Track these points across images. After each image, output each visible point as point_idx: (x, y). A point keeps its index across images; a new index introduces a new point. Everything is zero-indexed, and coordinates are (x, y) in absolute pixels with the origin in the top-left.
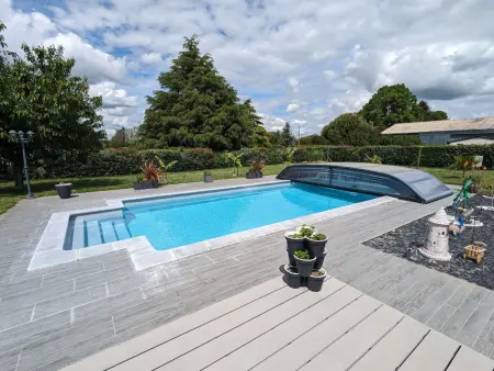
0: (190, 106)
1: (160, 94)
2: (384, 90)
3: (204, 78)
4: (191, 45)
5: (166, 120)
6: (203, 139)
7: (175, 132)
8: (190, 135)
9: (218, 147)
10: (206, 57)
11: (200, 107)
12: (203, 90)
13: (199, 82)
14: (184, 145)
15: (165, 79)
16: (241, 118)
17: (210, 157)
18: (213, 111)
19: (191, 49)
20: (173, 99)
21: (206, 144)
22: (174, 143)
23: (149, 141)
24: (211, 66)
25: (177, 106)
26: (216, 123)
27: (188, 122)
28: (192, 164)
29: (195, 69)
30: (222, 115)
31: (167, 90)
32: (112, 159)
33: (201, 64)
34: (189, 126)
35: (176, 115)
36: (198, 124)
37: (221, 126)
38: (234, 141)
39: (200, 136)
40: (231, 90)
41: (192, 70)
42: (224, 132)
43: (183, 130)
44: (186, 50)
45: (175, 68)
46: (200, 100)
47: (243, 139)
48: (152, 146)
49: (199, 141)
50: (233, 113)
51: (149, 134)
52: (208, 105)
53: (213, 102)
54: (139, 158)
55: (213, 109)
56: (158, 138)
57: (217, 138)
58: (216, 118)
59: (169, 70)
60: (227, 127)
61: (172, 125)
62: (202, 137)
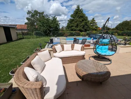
0: (76, 22)
1: (71, 19)
3: (80, 15)
4: (78, 7)
5: (71, 25)
7: (73, 28)
9: (81, 31)
10: (81, 9)
11: (78, 22)
12: (79, 18)
14: (74, 31)
15: (72, 16)
16: (88, 24)
18: (81, 23)
19: (78, 8)
20: (73, 20)
22: (72, 30)
23: (67, 30)
24: (82, 11)
25: (73, 22)
27: (75, 25)
31: (72, 18)
32: (61, 33)
33: (80, 11)
34: (75, 26)
35: (73, 24)
36: (77, 26)
37: (82, 26)
38: (85, 30)
41: (77, 13)
42: (83, 28)
43: (74, 27)
45: (74, 13)
46: (78, 20)
47: (88, 29)
48: (68, 31)
49: (77, 30)
50: (86, 23)
55: (81, 22)
56: (69, 29)
57: (81, 29)
58: (82, 24)
59: (73, 14)
60: (84, 26)
61: (72, 26)
62: (78, 29)
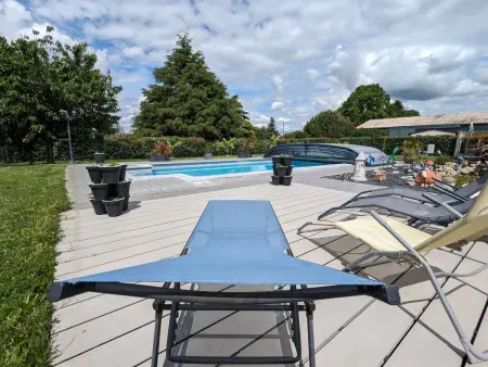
0: (184, 99)
1: (156, 89)
2: (361, 90)
3: (196, 73)
4: (184, 43)
5: (161, 111)
6: (197, 129)
7: (169, 121)
8: (184, 126)
9: (210, 137)
10: (198, 54)
11: (194, 100)
12: (195, 85)
13: (191, 77)
14: (179, 135)
15: (159, 74)
16: (231, 111)
17: (203, 145)
18: (205, 104)
19: (183, 46)
20: (168, 92)
21: (200, 134)
22: (169, 132)
23: (147, 131)
24: (203, 62)
25: (171, 99)
26: (208, 115)
27: (182, 113)
28: (187, 151)
29: (188, 64)
30: (213, 108)
31: (161, 84)
33: (193, 60)
34: (183, 117)
35: (171, 106)
36: (191, 116)
37: (213, 119)
38: (223, 132)
39: (193, 126)
40: (221, 86)
41: (184, 67)
42: (215, 123)
43: (178, 121)
44: (180, 47)
45: (169, 64)
46: (193, 94)
47: (232, 130)
48: (150, 135)
49: (193, 131)
50: (223, 106)
51: (145, 124)
52: (201, 99)
53: (205, 95)
54: (139, 145)
55: (205, 102)
56: (154, 128)
57: (209, 129)
58: (208, 110)
59: (163, 66)
60: (218, 119)
61: (167, 116)
62: (196, 127)
